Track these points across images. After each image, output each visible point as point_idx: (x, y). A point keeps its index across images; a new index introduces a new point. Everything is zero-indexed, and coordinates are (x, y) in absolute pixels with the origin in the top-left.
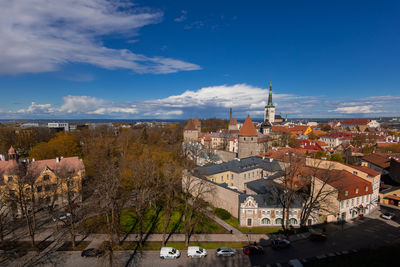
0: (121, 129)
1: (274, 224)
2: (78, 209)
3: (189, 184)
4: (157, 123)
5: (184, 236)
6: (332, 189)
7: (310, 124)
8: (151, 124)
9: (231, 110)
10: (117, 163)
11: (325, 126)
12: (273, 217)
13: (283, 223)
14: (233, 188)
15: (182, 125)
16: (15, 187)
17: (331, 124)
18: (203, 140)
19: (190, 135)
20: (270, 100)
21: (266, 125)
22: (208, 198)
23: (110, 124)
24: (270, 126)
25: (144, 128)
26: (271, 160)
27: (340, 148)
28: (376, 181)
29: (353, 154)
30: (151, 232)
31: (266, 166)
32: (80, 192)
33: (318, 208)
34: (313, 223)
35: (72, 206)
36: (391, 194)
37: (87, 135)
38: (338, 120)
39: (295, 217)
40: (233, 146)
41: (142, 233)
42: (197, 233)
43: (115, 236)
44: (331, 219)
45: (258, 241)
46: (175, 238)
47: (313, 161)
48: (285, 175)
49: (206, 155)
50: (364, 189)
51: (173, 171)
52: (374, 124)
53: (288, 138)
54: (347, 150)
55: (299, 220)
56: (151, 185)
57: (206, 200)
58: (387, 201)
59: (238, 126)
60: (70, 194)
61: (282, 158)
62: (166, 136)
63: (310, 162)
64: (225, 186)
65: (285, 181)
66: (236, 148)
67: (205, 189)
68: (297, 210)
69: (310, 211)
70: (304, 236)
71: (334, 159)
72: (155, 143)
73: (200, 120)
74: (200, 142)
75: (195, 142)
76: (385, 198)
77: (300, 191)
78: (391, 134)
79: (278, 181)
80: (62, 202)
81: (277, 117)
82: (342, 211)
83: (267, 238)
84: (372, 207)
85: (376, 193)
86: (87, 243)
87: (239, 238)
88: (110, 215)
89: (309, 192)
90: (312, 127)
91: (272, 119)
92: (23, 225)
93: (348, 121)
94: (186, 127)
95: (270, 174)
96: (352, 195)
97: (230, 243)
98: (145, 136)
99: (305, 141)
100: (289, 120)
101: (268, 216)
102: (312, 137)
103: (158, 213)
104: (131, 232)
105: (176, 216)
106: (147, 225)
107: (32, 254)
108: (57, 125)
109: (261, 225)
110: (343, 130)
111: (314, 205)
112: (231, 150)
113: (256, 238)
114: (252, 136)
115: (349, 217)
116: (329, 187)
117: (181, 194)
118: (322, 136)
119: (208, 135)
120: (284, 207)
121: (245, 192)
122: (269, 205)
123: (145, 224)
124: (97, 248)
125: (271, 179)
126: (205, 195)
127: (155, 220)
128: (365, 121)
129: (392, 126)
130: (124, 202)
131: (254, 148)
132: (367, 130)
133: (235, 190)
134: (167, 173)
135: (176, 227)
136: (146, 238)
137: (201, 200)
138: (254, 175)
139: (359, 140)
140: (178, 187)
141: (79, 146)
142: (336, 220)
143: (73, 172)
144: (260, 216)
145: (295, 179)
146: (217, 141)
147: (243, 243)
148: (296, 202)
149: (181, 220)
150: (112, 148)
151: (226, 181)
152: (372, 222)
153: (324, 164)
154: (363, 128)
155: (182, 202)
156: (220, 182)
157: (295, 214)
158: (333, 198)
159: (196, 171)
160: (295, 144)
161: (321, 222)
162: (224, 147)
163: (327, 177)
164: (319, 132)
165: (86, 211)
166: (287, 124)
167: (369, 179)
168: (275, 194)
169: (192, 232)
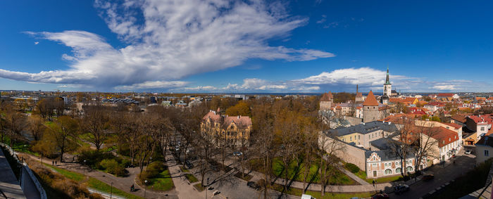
0: (275, 100)
1: (395, 173)
2: (247, 151)
3: (324, 142)
4: (300, 96)
5: (320, 186)
6: (434, 140)
7: (417, 96)
8: (296, 97)
9: (357, 86)
10: (272, 123)
11: (427, 98)
12: (394, 167)
13: (402, 172)
14: (360, 146)
15: (318, 97)
16: (218, 130)
17: (431, 96)
18: (335, 109)
19: (325, 105)
20: (387, 79)
21: (385, 97)
22: (339, 154)
23: (269, 96)
24: (388, 98)
25: (291, 99)
26: (390, 123)
27: (437, 112)
28: (460, 132)
29: (446, 115)
30: (294, 180)
31: (386, 128)
32: (249, 140)
33: (426, 156)
34: (424, 167)
35: (244, 148)
36: (469, 138)
37: (255, 103)
38: (435, 94)
39: (411, 165)
40: (359, 113)
41: (287, 180)
42: (331, 184)
43: (269, 177)
44: (436, 161)
45: (383, 189)
46: (313, 187)
47: (420, 121)
48: (401, 134)
49: (337, 120)
50: (454, 137)
51: (311, 132)
52: (456, 97)
53: (402, 107)
54: (441, 113)
55: (413, 167)
56: (295, 142)
57: (338, 156)
58: (467, 143)
59: (363, 98)
60: (243, 140)
61: (398, 121)
62: (307, 105)
63: (418, 123)
64: (353, 144)
65: (401, 138)
66: (362, 115)
67: (337, 147)
68: (412, 159)
69: (421, 159)
70: (418, 179)
71: (434, 119)
72: (298, 110)
73: (332, 94)
74: (332, 110)
75: (329, 110)
76: (466, 141)
77: (412, 145)
78: (465, 102)
79: (396, 139)
80: (239, 144)
81: (393, 92)
82: (442, 154)
83: (390, 185)
84: (460, 148)
85: (461, 139)
86: (251, 177)
87: (367, 188)
88: (266, 160)
89: (419, 145)
90: (419, 99)
91: (389, 93)
92: (220, 153)
93: (441, 95)
94: (321, 99)
95: (389, 134)
96: (447, 143)
97: (360, 193)
98: (291, 105)
99: (414, 109)
100: (402, 94)
101: (390, 167)
102: (418, 105)
103: (299, 164)
104: (280, 176)
105: (314, 169)
106: (291, 173)
107: (222, 172)
108: (239, 96)
109: (385, 175)
110: (438, 100)
111: (424, 154)
112: (358, 116)
113: (381, 187)
114: (374, 106)
115: (447, 158)
116: (432, 139)
117: (318, 152)
118: (426, 104)
119: (339, 105)
120: (402, 158)
121: (370, 149)
122: (390, 158)
123: (290, 172)
124: (256, 182)
125: (390, 137)
126: (337, 152)
127: (297, 169)
128: (451, 95)
129: (466, 98)
130: (276, 152)
131: (375, 114)
132: (453, 100)
133: (362, 148)
134: (307, 133)
135: (314, 178)
136: (290, 184)
137: (334, 156)
138: (377, 135)
139: (448, 106)
140: (316, 146)
141: (250, 110)
142: (439, 162)
143: (245, 126)
144: (383, 168)
145: (408, 136)
146: (346, 109)
147: (371, 192)
148: (410, 153)
149: (317, 172)
150: (269, 112)
151: (353, 140)
152: (461, 158)
153: (428, 124)
154: (450, 99)
155: (318, 157)
156: (349, 142)
157: (411, 163)
158: (436, 147)
159: (329, 133)
160: (407, 111)
161: (430, 165)
162: (352, 114)
163: (430, 132)
164: (423, 102)
165: (252, 153)
166: (400, 97)
167: (456, 131)
168: (394, 149)
169: (327, 184)
